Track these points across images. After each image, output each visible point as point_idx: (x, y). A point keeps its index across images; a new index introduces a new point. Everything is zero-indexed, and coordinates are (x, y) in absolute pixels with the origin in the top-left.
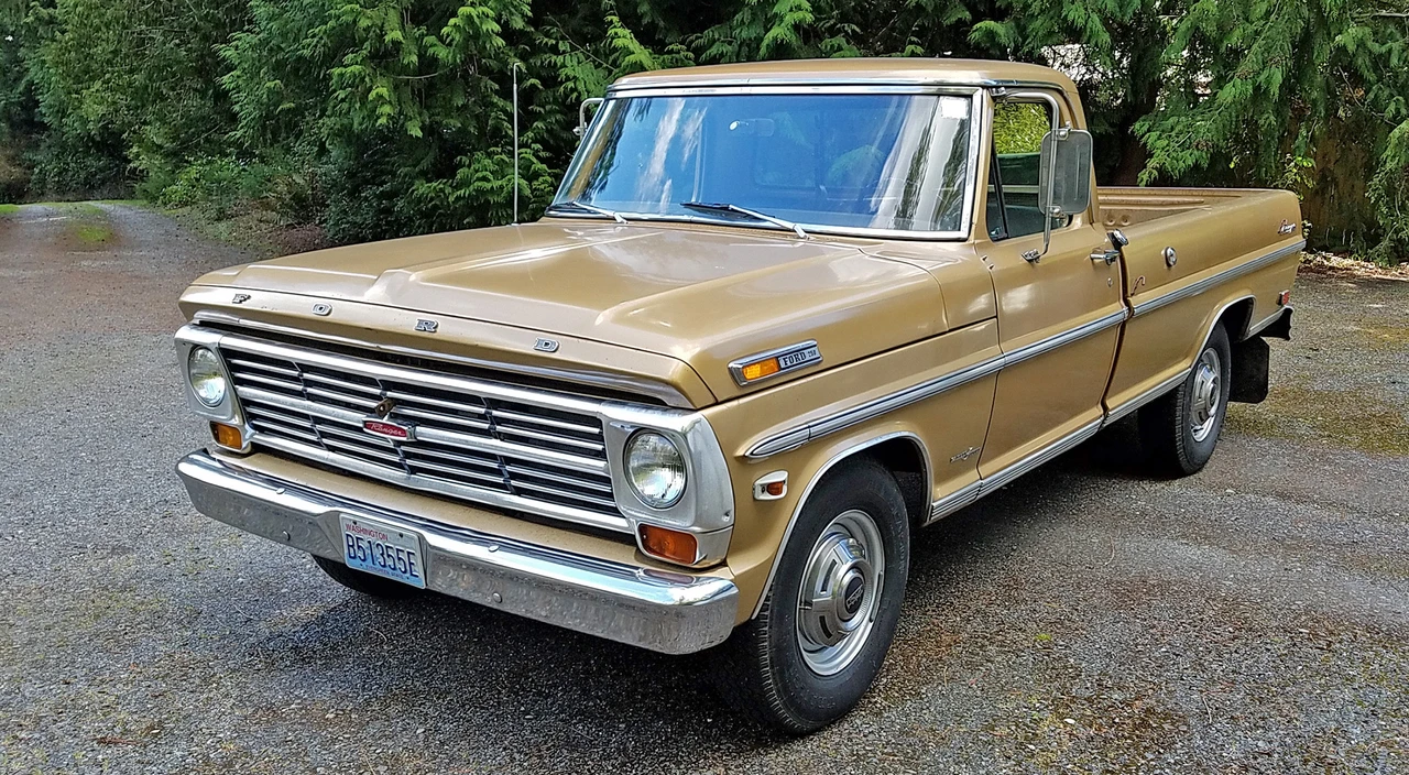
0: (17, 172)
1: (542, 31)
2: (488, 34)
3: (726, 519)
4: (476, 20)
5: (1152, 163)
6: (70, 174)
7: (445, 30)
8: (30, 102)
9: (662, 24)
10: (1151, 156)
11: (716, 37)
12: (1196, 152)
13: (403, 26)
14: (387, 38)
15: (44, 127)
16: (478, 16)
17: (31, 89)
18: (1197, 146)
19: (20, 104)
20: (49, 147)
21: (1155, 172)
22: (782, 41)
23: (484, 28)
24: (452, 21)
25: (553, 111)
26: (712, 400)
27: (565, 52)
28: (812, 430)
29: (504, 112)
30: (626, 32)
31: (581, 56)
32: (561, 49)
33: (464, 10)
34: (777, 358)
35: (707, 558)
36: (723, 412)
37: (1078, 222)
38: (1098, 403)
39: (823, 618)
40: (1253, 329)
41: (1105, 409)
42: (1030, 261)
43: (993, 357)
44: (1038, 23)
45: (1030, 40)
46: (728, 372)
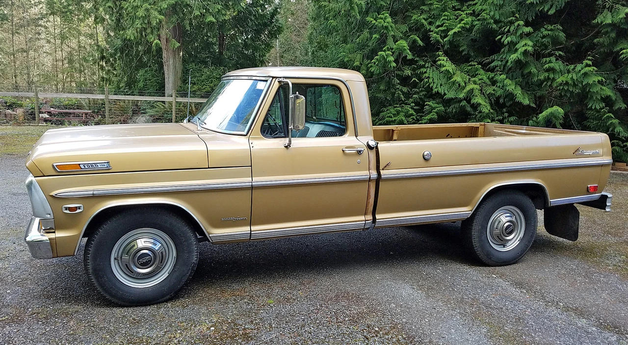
2: (390, 62)
3: (48, 216)
11: (496, 59)
16: (386, 55)
23: (388, 59)
25: (422, 91)
26: (42, 175)
27: (428, 67)
28: (95, 192)
29: (402, 91)
30: (445, 58)
31: (435, 69)
32: (426, 66)
33: (380, 53)
34: (79, 164)
35: (49, 229)
36: (46, 179)
37: (347, 134)
38: (365, 214)
39: (127, 265)
40: (554, 201)
41: (375, 218)
42: (286, 147)
43: (243, 181)
46: (51, 166)
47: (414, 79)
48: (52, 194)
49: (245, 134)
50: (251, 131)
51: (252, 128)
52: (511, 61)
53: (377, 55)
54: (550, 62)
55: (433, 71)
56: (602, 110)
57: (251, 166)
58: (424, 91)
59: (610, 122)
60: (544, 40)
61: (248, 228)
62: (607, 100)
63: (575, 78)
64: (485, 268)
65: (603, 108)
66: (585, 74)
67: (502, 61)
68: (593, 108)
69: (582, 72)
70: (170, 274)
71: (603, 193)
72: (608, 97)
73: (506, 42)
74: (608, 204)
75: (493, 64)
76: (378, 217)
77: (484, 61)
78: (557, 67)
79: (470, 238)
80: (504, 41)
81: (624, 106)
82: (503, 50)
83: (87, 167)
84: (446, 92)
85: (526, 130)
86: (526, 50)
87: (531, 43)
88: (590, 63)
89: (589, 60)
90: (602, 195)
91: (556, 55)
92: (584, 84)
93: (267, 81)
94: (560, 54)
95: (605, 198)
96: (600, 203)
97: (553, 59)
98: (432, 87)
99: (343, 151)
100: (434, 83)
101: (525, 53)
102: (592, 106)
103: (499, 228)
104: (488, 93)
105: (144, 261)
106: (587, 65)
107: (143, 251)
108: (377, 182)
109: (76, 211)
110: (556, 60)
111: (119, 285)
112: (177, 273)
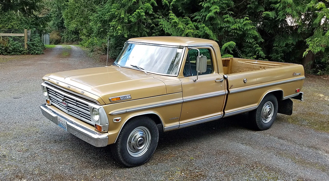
0: (59, 37)
1: (156, 14)
2: (142, 16)
3: (107, 124)
4: (140, 13)
5: (307, 50)
6: (69, 38)
7: (133, 15)
8: (62, 22)
9: (184, 12)
10: (308, 48)
12: (321, 48)
13: (125, 14)
14: (121, 17)
15: (64, 28)
17: (63, 20)
18: (321, 46)
19: (60, 23)
20: (65, 32)
21: (307, 53)
22: (211, 16)
23: (141, 14)
25: (157, 32)
26: (105, 104)
27: (161, 18)
28: (127, 111)
29: (146, 32)
30: (174, 14)
31: (165, 19)
32: (160, 18)
33: (137, 10)
34: (120, 97)
35: (104, 131)
36: (107, 106)
37: (214, 72)
38: (221, 111)
39: (133, 146)
40: (285, 97)
41: (224, 113)
42: (194, 81)
43: (180, 100)
44: (280, 12)
45: (279, 16)
46: (108, 99)
47: (153, 25)
48: (110, 113)
49: (177, 76)
50: (179, 74)
51: (180, 73)
52: (208, 17)
53: (136, 12)
54: (227, 17)
55: (164, 21)
56: (253, 43)
57: (182, 92)
58: (158, 32)
59: (257, 49)
60: (223, 5)
61: (178, 123)
62: (255, 38)
63: (240, 26)
65: (254, 42)
66: (245, 25)
67: (200, 16)
68: (249, 41)
69: (244, 23)
70: (149, 149)
71: (300, 92)
72: (256, 36)
73: (205, 6)
75: (196, 18)
76: (226, 112)
77: (191, 16)
78: (231, 20)
80: (203, 6)
81: (263, 40)
82: (202, 10)
83: (123, 98)
84: (172, 33)
86: (216, 11)
87: (218, 7)
88: (248, 18)
89: (247, 16)
91: (230, 14)
92: (245, 29)
93: (183, 48)
94: (231, 13)
95: (301, 94)
96: (299, 97)
97: (228, 15)
98: (164, 30)
99: (215, 81)
100: (165, 28)
101: (216, 13)
102: (248, 41)
103: (266, 112)
104: (195, 34)
105: (141, 143)
106: (246, 20)
107: (140, 138)
108: (227, 95)
109: (119, 121)
110: (230, 16)
111: (129, 156)
112: (151, 148)
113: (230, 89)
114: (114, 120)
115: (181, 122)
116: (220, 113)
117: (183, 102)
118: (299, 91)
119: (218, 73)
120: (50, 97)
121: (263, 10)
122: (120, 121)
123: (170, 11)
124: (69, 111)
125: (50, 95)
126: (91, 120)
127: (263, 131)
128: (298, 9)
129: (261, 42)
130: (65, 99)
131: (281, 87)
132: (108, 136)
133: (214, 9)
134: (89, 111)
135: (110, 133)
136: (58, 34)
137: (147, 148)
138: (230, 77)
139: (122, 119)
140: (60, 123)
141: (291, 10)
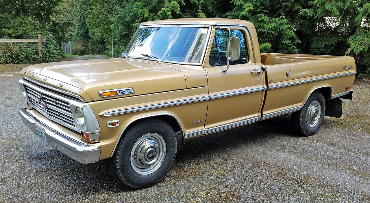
0: (84, 48)
1: (184, 14)
2: (169, 14)
3: (97, 131)
4: (166, 12)
5: (349, 49)
7: (158, 14)
9: (215, 11)
10: (350, 47)
11: (229, 14)
12: (363, 47)
13: (149, 13)
14: (144, 16)
15: (90, 38)
16: (166, 10)
17: (87, 29)
18: (364, 45)
19: (85, 32)
20: (91, 42)
21: (349, 52)
22: (244, 15)
24: (160, 12)
26: (92, 100)
28: (128, 110)
30: (203, 14)
33: (162, 9)
34: (116, 91)
35: (94, 140)
36: (96, 104)
37: (250, 62)
38: (258, 112)
39: (140, 160)
40: (334, 96)
41: (262, 114)
42: (224, 72)
43: (205, 96)
44: (319, 10)
45: (317, 14)
46: (98, 94)
48: (100, 114)
49: (201, 64)
50: (204, 62)
51: (204, 60)
52: (241, 16)
54: (262, 17)
56: (290, 44)
57: (208, 86)
59: (294, 51)
60: (257, 3)
61: (204, 127)
62: (292, 39)
63: (276, 26)
64: (305, 138)
65: (290, 43)
66: (280, 24)
67: (232, 16)
68: (285, 43)
69: (280, 22)
70: (163, 163)
71: (351, 90)
72: (293, 37)
73: (237, 4)
74: (353, 96)
76: (264, 113)
77: (222, 16)
78: (265, 20)
79: (299, 121)
80: (236, 4)
81: (300, 42)
82: (234, 9)
83: (121, 93)
85: (299, 56)
86: (250, 10)
87: (252, 5)
88: (284, 17)
89: (283, 15)
90: (350, 91)
91: (264, 12)
92: (280, 29)
93: (208, 28)
94: (266, 12)
95: (351, 92)
96: (349, 96)
97: (262, 14)
99: (251, 73)
101: (249, 11)
102: (284, 42)
103: (312, 114)
105: (151, 156)
106: (282, 18)
107: (150, 149)
108: (266, 91)
109: (115, 125)
110: (264, 15)
111: (135, 175)
112: (167, 162)
113: (269, 83)
114: (108, 124)
115: (207, 127)
116: (257, 115)
117: (209, 100)
118: (349, 88)
119: (255, 63)
120: (29, 98)
121: (300, 7)
122: (117, 125)
123: (198, 10)
124: (50, 115)
125: (29, 95)
126: (74, 125)
127: (308, 137)
128: (338, 5)
129: (298, 43)
130: (43, 98)
131: (329, 83)
132: (99, 147)
133: (248, 7)
134: (70, 112)
135: (103, 143)
136: (83, 45)
137: (162, 162)
138: (270, 69)
139: (122, 123)
140: (39, 132)
141: (331, 6)
